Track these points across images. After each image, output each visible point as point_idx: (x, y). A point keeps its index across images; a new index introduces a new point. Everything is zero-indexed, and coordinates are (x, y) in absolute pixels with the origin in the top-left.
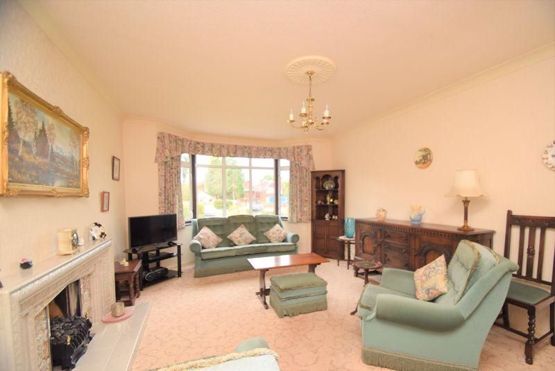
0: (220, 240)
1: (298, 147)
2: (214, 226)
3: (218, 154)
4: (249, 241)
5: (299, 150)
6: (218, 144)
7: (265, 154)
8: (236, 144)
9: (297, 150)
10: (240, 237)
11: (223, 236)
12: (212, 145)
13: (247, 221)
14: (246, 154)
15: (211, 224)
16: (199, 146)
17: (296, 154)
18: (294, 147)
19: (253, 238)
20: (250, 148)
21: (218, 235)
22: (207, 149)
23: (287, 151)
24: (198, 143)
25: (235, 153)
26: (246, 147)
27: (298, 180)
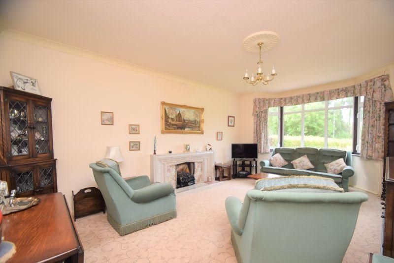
0: (286, 163)
1: (371, 81)
2: (284, 154)
3: (295, 103)
4: (307, 168)
5: (372, 83)
6: (294, 97)
7: (339, 95)
8: (309, 93)
9: (369, 84)
10: (299, 163)
11: (289, 161)
12: (291, 98)
13: (312, 153)
14: (319, 98)
15: (283, 152)
16: (282, 100)
17: (369, 88)
18: (366, 82)
19: (312, 166)
20: (323, 93)
21: (285, 160)
22: (287, 101)
23: (361, 87)
24: (282, 99)
25: (309, 99)
26: (318, 93)
27: (371, 115)
